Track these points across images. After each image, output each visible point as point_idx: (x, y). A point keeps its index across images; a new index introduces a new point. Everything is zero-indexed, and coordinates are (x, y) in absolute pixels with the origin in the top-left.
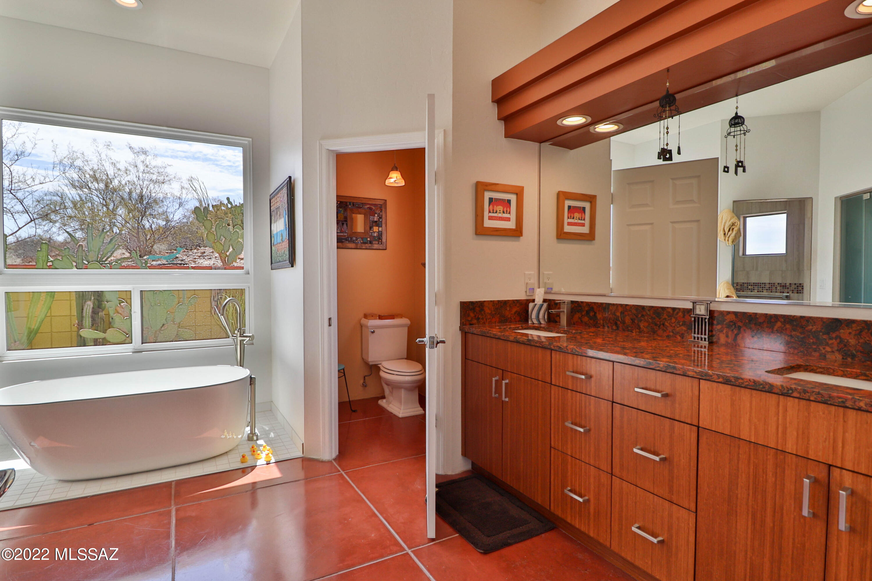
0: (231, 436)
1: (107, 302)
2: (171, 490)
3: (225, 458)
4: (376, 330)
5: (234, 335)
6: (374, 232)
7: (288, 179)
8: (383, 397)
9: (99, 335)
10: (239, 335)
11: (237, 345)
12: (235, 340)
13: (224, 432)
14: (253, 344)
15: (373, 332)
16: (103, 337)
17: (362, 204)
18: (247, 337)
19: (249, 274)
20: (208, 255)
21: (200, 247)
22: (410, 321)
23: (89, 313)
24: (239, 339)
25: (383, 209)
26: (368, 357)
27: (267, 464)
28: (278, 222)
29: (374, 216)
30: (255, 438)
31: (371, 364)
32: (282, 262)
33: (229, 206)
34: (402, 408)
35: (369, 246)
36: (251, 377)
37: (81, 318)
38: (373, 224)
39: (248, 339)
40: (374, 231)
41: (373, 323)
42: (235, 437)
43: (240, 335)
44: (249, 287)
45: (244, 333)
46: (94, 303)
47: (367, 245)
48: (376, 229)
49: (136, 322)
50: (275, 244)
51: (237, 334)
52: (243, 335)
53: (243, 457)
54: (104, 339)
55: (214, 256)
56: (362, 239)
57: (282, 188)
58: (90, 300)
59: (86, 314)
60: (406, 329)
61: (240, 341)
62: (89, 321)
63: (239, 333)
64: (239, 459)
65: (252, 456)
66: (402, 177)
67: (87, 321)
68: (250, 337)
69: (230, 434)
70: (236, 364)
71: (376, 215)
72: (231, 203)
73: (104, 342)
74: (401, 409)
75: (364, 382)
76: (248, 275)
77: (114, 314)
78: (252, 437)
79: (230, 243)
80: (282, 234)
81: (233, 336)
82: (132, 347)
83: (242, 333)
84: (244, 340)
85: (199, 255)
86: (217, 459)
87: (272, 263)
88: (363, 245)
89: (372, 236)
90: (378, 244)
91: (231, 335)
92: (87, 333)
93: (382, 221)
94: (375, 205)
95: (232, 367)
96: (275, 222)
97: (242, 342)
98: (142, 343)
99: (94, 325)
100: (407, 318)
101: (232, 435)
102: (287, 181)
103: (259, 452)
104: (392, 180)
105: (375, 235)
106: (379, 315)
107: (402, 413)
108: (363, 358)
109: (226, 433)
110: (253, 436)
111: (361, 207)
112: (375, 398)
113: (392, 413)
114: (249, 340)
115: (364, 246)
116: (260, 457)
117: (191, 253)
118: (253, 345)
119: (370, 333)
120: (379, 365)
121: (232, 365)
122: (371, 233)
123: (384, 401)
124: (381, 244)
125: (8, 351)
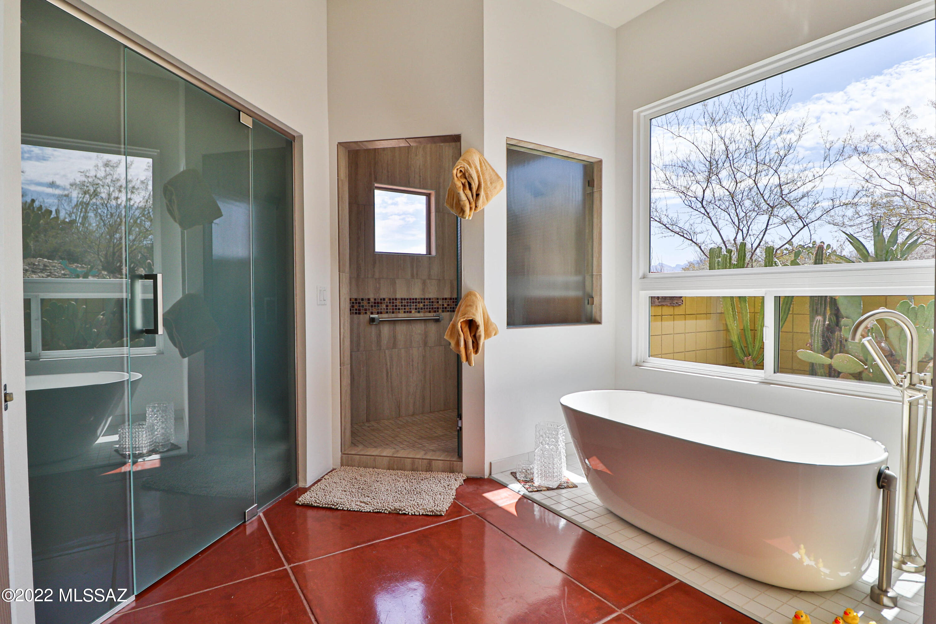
5: (899, 383)
9: (823, 359)
10: (906, 384)
12: (901, 393)
18: (919, 390)
23: (818, 330)
24: (907, 392)
39: (921, 395)
43: (910, 384)
49: (767, 341)
52: (915, 385)
54: (831, 366)
58: (822, 315)
59: (815, 332)
61: (909, 396)
62: (818, 340)
63: (907, 381)
67: (816, 341)
81: (897, 384)
83: (914, 382)
92: (805, 355)
98: (775, 372)
125: (651, 358)
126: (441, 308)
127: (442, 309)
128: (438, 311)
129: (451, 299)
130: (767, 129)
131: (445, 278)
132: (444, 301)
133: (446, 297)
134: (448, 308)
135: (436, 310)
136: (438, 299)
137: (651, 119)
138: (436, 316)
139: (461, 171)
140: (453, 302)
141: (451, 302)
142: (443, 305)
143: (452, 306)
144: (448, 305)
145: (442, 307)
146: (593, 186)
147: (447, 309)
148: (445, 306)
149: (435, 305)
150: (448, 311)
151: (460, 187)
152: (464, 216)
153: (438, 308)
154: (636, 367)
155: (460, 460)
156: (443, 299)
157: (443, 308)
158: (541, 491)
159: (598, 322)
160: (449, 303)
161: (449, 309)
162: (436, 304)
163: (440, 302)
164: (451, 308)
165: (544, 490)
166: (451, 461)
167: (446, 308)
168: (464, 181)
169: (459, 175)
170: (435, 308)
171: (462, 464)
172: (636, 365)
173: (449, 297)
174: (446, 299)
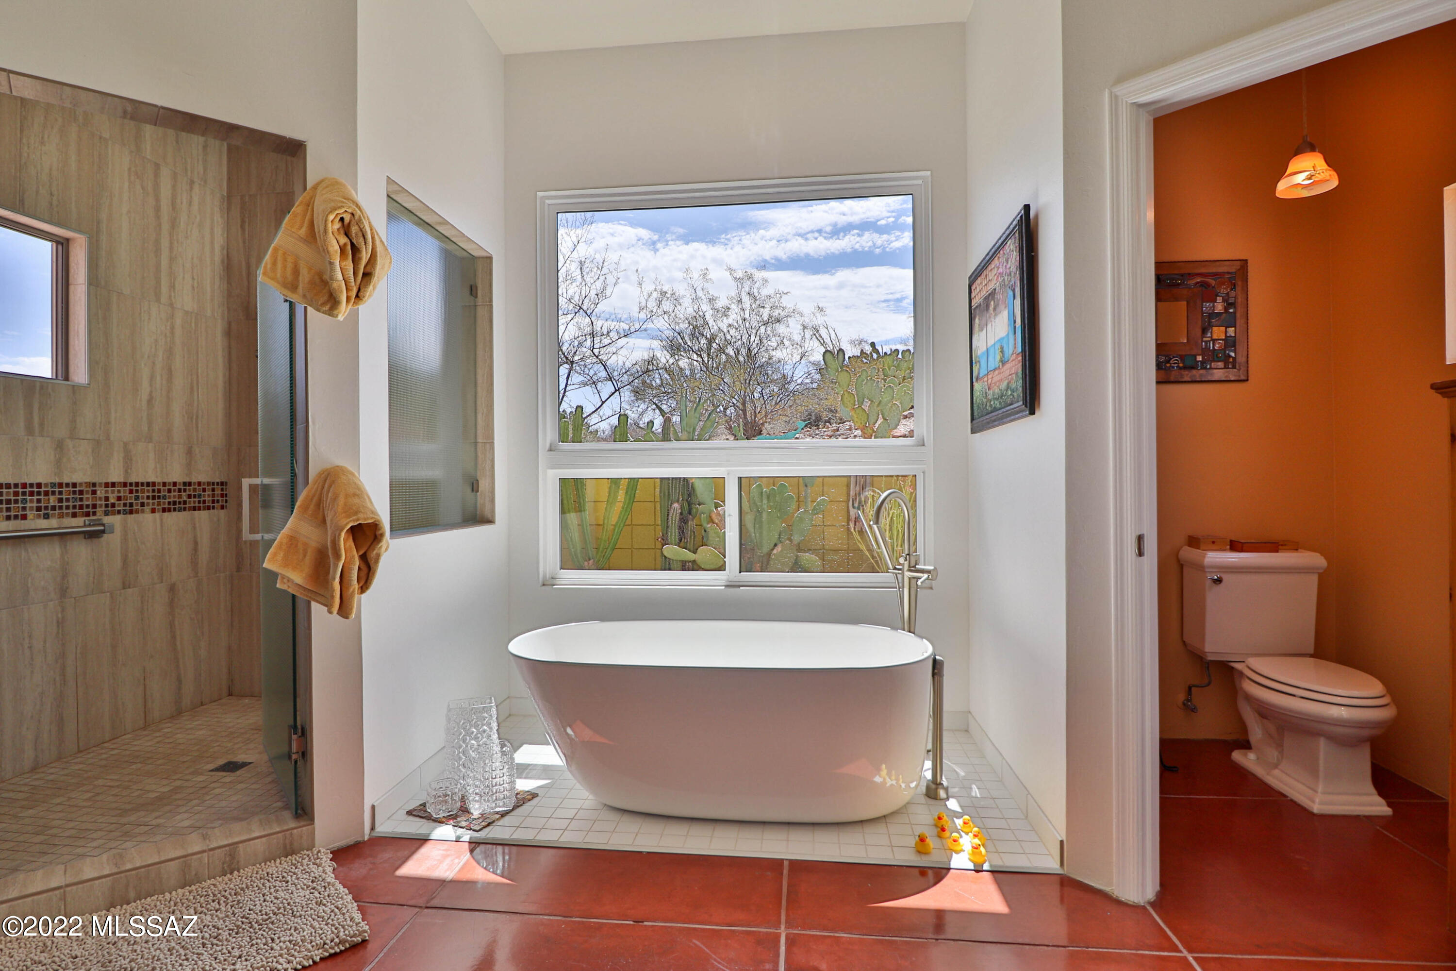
0: (894, 782)
1: (699, 505)
2: (782, 879)
3: (881, 828)
4: (1225, 577)
5: (897, 567)
6: (1214, 341)
7: (1023, 212)
8: (1246, 745)
9: (688, 555)
10: (906, 567)
11: (903, 587)
12: (900, 576)
13: (879, 770)
14: (931, 588)
15: (1219, 581)
16: (692, 559)
17: (1182, 275)
18: (922, 571)
19: (924, 445)
20: (843, 434)
21: (829, 422)
22: (1326, 558)
23: (675, 521)
24: (908, 574)
25: (1239, 283)
26: (1203, 640)
27: (977, 871)
28: (989, 326)
29: (1215, 301)
30: (942, 794)
31: (1211, 658)
32: (1000, 409)
33: (875, 356)
34: (1320, 789)
35: (1201, 375)
36: (935, 661)
37: (666, 528)
38: (1209, 322)
39: (926, 576)
40: (1215, 337)
41: (1216, 557)
42: (903, 786)
43: (909, 566)
44: (924, 472)
45: (916, 564)
46: (682, 507)
47: (1194, 372)
48: (1218, 332)
49: (731, 534)
50: (981, 376)
51: (903, 565)
52: (914, 567)
53: (922, 840)
54: (694, 562)
55: (852, 435)
56: (1182, 358)
57: (1004, 243)
58: (678, 501)
59: (672, 523)
60: (1315, 578)
61: (910, 579)
62: (675, 533)
63: (906, 563)
64: (912, 841)
65: (937, 839)
66: (1329, 165)
67: (674, 534)
68: (928, 572)
69: (893, 778)
70: (900, 625)
71: (1219, 299)
72: (877, 352)
73: (693, 566)
74: (1316, 792)
75: (1188, 700)
76: (923, 447)
77: (708, 524)
78: (933, 791)
79: (879, 408)
80: (1002, 348)
81: (895, 569)
82: (725, 577)
83: (913, 564)
84: (918, 578)
85: (830, 433)
86: (869, 829)
87: (972, 419)
88: (1185, 373)
89: (1207, 348)
90: (1225, 368)
91: (891, 567)
92: (672, 551)
93: (1235, 313)
94: (1215, 275)
95: (893, 633)
96: (981, 330)
97: (913, 581)
98: (740, 572)
99: (681, 542)
100: (1315, 551)
101: (897, 780)
102: (1018, 218)
103: (955, 835)
104: (1300, 178)
105: (1217, 346)
106: (1231, 541)
107: (1321, 803)
108: (1184, 642)
109: (884, 772)
110: (937, 789)
111: (1179, 284)
112: (1224, 742)
113: (1285, 796)
114: (928, 579)
115: (1187, 375)
116: (958, 848)
117: (817, 432)
118: (931, 591)
119: (1208, 583)
120: (1237, 666)
121: (894, 628)
122: (1206, 342)
123: (1252, 756)
124: (1234, 367)
125: (562, 570)
126: (101, 506)
127: (103, 509)
128: (94, 514)
129: (125, 485)
130: (567, 257)
131: (112, 438)
132: (110, 489)
133: (114, 480)
134: (119, 505)
135: (90, 510)
136: (94, 485)
137: (558, 213)
138: (90, 525)
139: (342, 219)
140: (131, 492)
141: (125, 492)
142: (107, 499)
143: (128, 502)
144: (119, 499)
145: (103, 503)
146: (476, 297)
147: (117, 508)
148: (112, 500)
149: (88, 499)
150: (119, 512)
151: (336, 252)
152: (335, 312)
153: (94, 506)
154: (544, 588)
155: (308, 822)
156: (107, 485)
157: (107, 506)
158: (493, 822)
159: (490, 521)
160: (122, 494)
161: (121, 508)
162: (90, 496)
163: (101, 492)
164: (125, 505)
165: (498, 819)
166: (288, 830)
167: (113, 505)
168: (343, 240)
169: (337, 225)
170: (88, 506)
171: (314, 829)
172: (544, 585)
173: (122, 480)
174: (113, 485)
